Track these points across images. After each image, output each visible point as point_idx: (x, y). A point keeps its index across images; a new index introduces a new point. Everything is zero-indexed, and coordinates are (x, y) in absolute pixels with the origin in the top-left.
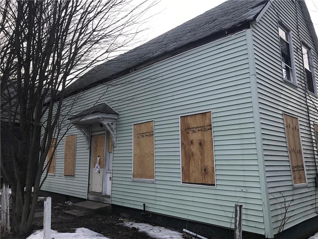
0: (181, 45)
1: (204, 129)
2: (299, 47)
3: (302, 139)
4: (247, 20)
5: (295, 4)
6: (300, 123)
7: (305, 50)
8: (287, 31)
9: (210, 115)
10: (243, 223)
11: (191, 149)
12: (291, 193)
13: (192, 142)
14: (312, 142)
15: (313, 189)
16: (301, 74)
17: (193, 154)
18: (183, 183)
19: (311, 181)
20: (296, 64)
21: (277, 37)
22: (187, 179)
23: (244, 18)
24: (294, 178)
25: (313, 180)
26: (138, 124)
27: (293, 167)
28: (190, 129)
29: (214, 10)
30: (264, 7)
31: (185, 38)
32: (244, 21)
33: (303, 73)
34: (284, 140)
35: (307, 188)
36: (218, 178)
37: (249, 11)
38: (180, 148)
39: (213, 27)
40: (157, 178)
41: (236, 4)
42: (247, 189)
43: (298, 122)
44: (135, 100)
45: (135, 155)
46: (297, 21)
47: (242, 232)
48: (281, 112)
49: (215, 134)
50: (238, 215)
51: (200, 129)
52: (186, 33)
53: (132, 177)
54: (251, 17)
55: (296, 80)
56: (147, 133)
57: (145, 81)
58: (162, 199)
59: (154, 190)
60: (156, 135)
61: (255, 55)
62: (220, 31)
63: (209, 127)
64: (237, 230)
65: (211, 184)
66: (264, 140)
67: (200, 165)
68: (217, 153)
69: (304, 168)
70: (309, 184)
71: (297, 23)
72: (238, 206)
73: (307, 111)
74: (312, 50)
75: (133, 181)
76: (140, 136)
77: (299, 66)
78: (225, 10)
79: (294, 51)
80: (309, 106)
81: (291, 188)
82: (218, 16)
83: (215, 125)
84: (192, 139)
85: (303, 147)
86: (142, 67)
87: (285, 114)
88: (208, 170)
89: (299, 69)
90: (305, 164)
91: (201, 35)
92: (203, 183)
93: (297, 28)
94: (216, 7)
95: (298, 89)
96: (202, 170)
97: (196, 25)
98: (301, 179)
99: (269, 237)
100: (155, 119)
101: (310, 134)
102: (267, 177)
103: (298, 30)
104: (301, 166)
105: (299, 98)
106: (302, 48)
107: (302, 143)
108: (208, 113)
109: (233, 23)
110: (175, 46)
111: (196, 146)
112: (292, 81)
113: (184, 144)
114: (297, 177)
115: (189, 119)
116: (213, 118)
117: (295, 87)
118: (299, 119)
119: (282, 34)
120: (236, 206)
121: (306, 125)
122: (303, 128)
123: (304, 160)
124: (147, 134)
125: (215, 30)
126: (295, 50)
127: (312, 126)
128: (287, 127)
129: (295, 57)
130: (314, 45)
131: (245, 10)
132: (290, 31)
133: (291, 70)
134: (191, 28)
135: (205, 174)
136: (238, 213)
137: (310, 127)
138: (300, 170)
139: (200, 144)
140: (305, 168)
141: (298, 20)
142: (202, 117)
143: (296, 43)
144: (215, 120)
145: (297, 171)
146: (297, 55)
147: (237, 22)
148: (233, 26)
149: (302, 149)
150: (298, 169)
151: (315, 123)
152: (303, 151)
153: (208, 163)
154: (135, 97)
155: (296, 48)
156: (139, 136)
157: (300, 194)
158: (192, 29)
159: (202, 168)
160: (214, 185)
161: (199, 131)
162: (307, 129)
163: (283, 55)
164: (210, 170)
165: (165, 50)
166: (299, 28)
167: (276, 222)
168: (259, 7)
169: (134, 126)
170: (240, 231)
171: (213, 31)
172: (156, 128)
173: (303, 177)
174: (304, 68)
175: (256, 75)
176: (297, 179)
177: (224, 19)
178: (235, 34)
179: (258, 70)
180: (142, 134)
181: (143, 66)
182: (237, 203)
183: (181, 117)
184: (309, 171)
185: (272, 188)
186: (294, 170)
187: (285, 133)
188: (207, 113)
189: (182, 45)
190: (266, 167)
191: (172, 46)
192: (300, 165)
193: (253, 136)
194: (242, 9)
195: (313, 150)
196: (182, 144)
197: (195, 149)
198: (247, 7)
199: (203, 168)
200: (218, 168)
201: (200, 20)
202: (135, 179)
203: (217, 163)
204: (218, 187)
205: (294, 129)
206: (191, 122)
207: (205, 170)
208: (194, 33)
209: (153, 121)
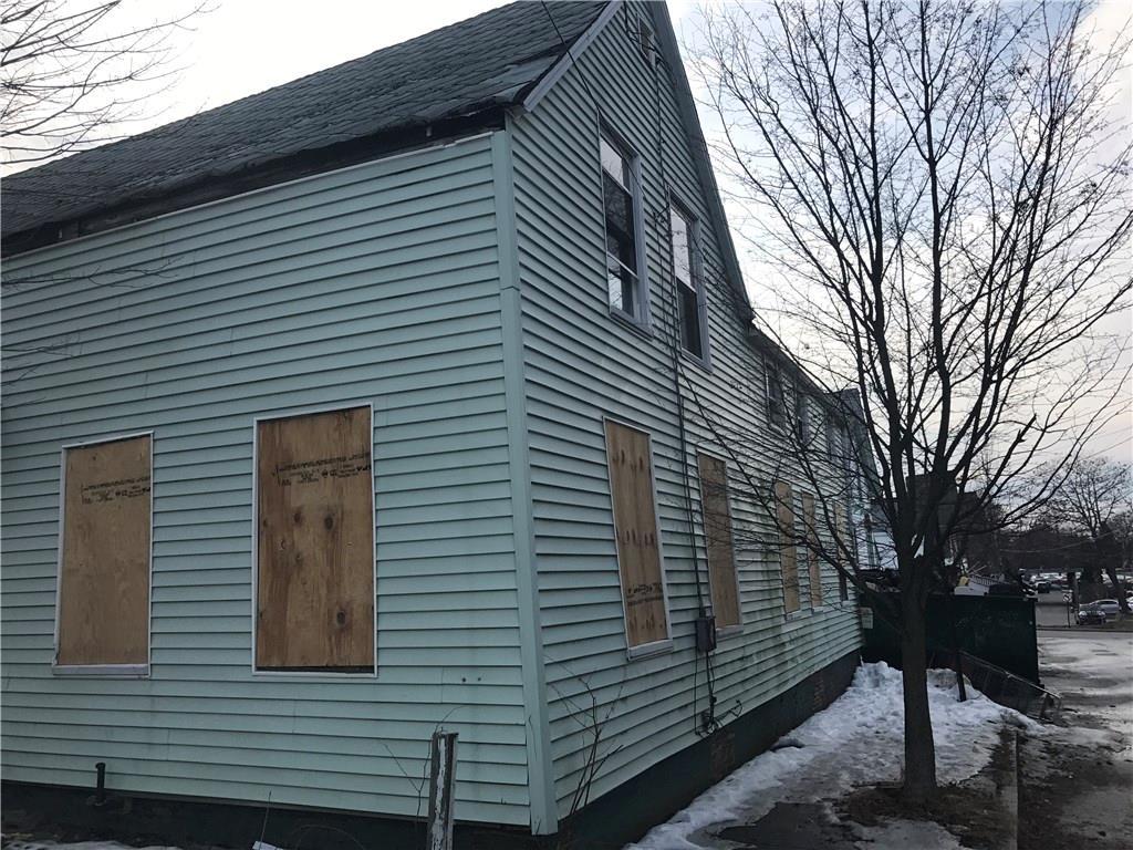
0: (267, 158)
1: (345, 466)
2: (661, 210)
3: (660, 500)
4: (496, 100)
5: (655, 75)
6: (655, 449)
7: (678, 223)
8: (627, 154)
9: (366, 418)
10: (459, 793)
11: (293, 543)
12: (618, 677)
13: (298, 518)
14: (689, 511)
15: (687, 657)
16: (665, 296)
17: (299, 561)
18: (258, 669)
19: (682, 632)
20: (649, 262)
21: (595, 172)
22: (275, 652)
23: (490, 91)
24: (632, 627)
25: (690, 630)
26: (86, 446)
27: (630, 590)
28: (294, 467)
29: (403, 50)
30: (552, 66)
31: (288, 133)
32: (487, 102)
33: (671, 295)
34: (603, 503)
35: (669, 657)
36: (386, 641)
37: (509, 70)
38: (254, 539)
39: (389, 109)
40: (157, 658)
41: (474, 42)
42: (480, 673)
43: (648, 447)
44: (76, 351)
45: (67, 573)
46: (658, 129)
47: (454, 826)
48: (597, 415)
49: (382, 486)
50: (443, 768)
51: (329, 468)
52: (297, 117)
53: (54, 662)
54: (508, 93)
55: (649, 314)
56: (122, 483)
57: (119, 277)
58: (175, 738)
59: (145, 704)
60: (160, 491)
61: (518, 220)
62: (408, 123)
63: (360, 462)
64: (438, 822)
65: (360, 667)
66: (538, 504)
67: (324, 601)
68: (385, 553)
69: (661, 591)
70: (676, 642)
71: (659, 134)
72: (444, 736)
73: (676, 411)
74: (702, 225)
75: (58, 677)
76: (93, 494)
77: (658, 270)
78: (437, 55)
79: (646, 221)
80: (684, 397)
81: (618, 660)
82: (414, 72)
83: (381, 453)
84: (298, 505)
85: (661, 526)
86: (108, 221)
87: (610, 420)
88: (352, 615)
89: (658, 280)
90: (665, 581)
91: (343, 128)
92: (331, 665)
93: (659, 150)
94: (412, 41)
95: (655, 343)
96: (330, 617)
97: (335, 92)
98: (654, 627)
99: (543, 831)
100: (157, 430)
101: (684, 486)
102: (543, 628)
103: (659, 155)
104: (654, 588)
105: (654, 371)
106: (669, 215)
107: (659, 513)
108: (361, 412)
109: (453, 104)
110: (244, 159)
111: (312, 530)
112: (637, 318)
113: (269, 523)
114: (641, 621)
115: (289, 428)
116: (375, 428)
117: (645, 336)
118: (654, 436)
119: (611, 161)
120: (437, 737)
121: (671, 454)
122: (664, 464)
123: (664, 566)
124: (121, 488)
125: (391, 120)
126: (650, 220)
127: (690, 461)
128: (615, 461)
129: (648, 240)
130: (708, 210)
131: (495, 66)
132: (636, 156)
133: (637, 280)
134: (317, 101)
135: (342, 630)
136: (443, 762)
137: (684, 463)
138: (652, 599)
139: (328, 522)
140: (667, 593)
141: (662, 125)
142: (339, 425)
143: (651, 195)
144: (382, 436)
145: (640, 602)
146: (655, 235)
147: (466, 102)
148: (450, 113)
149: (659, 533)
150: (644, 597)
151: (699, 450)
152: (661, 539)
153: (352, 593)
154: (74, 339)
155: (650, 211)
156: (88, 494)
157: (647, 675)
158: (318, 105)
159: (330, 611)
160: (370, 669)
161: (325, 474)
162: (675, 467)
163: (611, 229)
164: (357, 615)
165: (209, 168)
166: (664, 151)
167: (567, 776)
168: (538, 62)
169: (67, 458)
170: (446, 823)
171: (382, 123)
172: (160, 462)
173: (659, 622)
174: (673, 277)
175: (518, 290)
176: (639, 627)
177: (427, 86)
178: (458, 142)
179: (525, 270)
180: (104, 489)
181: (115, 221)
182: (441, 725)
183: (259, 422)
184: (676, 601)
185: (558, 666)
186: (633, 599)
187: (608, 481)
188: (355, 412)
189: (272, 157)
190: (542, 594)
191: (235, 159)
192: (649, 583)
193: (503, 491)
194: (489, 62)
195: (692, 535)
196: (262, 523)
197: (308, 541)
198: (504, 57)
199: (336, 610)
200: (385, 606)
201: (353, 79)
202: (67, 668)
203: (386, 588)
204: (385, 677)
205: (638, 468)
206: (299, 444)
207: (341, 617)
208: (321, 120)
209: (149, 435)
